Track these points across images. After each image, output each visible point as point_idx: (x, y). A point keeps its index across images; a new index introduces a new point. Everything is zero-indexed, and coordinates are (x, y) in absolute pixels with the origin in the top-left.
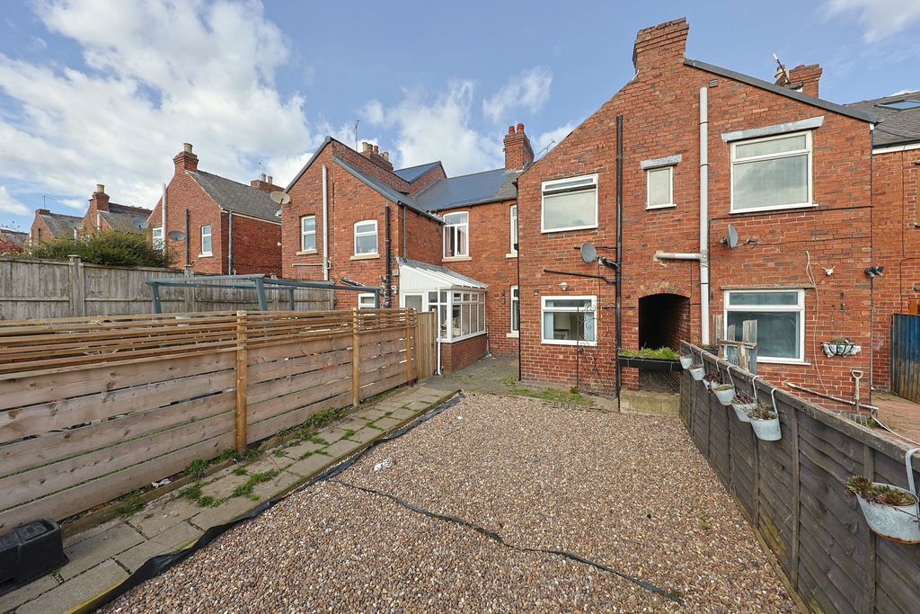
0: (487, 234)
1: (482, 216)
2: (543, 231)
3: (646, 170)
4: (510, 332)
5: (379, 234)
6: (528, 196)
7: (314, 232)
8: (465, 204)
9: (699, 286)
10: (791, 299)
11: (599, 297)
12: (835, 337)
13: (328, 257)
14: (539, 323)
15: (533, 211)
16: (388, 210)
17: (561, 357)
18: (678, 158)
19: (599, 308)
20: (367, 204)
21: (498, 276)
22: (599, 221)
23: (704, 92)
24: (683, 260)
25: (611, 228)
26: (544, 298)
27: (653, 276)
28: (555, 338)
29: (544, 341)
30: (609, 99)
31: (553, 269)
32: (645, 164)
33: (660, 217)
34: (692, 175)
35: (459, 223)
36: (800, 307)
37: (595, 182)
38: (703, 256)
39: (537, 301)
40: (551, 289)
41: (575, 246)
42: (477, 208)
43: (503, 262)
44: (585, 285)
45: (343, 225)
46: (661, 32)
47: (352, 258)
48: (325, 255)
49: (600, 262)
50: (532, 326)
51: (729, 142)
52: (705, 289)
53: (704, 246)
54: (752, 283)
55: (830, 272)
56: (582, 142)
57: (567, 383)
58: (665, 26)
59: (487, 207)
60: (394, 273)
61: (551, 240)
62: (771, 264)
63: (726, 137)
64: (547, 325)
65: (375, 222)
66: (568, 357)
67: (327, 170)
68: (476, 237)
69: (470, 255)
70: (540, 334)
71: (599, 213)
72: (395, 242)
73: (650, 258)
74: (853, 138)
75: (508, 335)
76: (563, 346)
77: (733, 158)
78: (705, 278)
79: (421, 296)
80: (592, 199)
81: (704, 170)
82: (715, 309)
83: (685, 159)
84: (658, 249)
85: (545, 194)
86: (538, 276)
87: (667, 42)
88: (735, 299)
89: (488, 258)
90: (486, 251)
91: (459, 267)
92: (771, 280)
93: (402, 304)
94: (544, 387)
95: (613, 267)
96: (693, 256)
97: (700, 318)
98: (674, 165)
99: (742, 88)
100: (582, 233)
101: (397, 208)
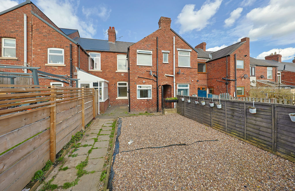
0: (109, 63)
1: (106, 56)
2: (137, 65)
3: (163, 53)
4: (117, 97)
5: (65, 56)
6: (133, 53)
7: (15, 47)
8: (100, 50)
9: (173, 83)
10: (187, 86)
11: (152, 85)
12: (194, 94)
13: (27, 62)
14: (136, 93)
15: (134, 58)
16: (71, 46)
17: (143, 103)
18: (169, 52)
19: (152, 88)
20: (58, 41)
21: (113, 78)
22: (152, 64)
23: (174, 37)
24: (170, 76)
25: (155, 66)
26: (138, 85)
27: (164, 80)
28: (140, 97)
29: (138, 99)
30: (155, 31)
31: (140, 77)
32: (163, 51)
33: (166, 65)
34: (172, 56)
35: (96, 57)
36: (188, 88)
37: (152, 53)
38: (174, 76)
39: (135, 86)
40: (140, 83)
41: (146, 70)
42: (104, 53)
43: (115, 73)
44: (149, 82)
45: (40, 48)
46: (166, 19)
47: (46, 65)
48: (25, 61)
49: (153, 76)
50: (134, 94)
51: (178, 51)
52: (174, 83)
53: (174, 74)
54: (182, 82)
55: (193, 81)
56: (148, 41)
57: (144, 110)
58: (166, 18)
59: (108, 53)
60: (74, 74)
61: (140, 68)
62: (185, 79)
63: (178, 49)
64: (138, 93)
65: (63, 50)
66: (145, 103)
67: (27, 17)
68: (104, 63)
69: (101, 70)
70: (137, 96)
71: (152, 62)
72: (75, 60)
73: (164, 75)
74: (195, 55)
75: (117, 99)
76: (143, 99)
77: (179, 55)
78: (174, 81)
79: (89, 84)
80: (150, 57)
81: (174, 56)
82: (176, 88)
83: (170, 52)
84: (165, 73)
85: (138, 53)
86: (136, 78)
87: (167, 22)
88: (179, 86)
89: (109, 71)
90: (108, 69)
91: (97, 74)
92: (185, 82)
93: (79, 87)
94: (138, 113)
95: (156, 77)
96: (172, 76)
97: (174, 90)
98: (168, 53)
99: (180, 39)
100: (148, 67)
101: (76, 46)
